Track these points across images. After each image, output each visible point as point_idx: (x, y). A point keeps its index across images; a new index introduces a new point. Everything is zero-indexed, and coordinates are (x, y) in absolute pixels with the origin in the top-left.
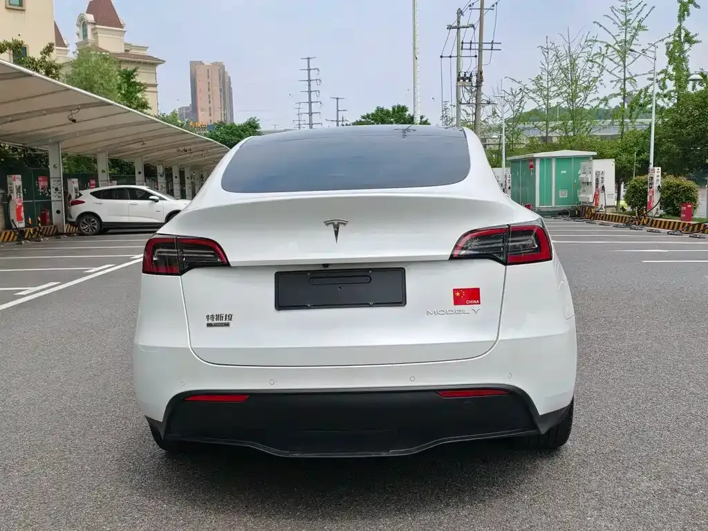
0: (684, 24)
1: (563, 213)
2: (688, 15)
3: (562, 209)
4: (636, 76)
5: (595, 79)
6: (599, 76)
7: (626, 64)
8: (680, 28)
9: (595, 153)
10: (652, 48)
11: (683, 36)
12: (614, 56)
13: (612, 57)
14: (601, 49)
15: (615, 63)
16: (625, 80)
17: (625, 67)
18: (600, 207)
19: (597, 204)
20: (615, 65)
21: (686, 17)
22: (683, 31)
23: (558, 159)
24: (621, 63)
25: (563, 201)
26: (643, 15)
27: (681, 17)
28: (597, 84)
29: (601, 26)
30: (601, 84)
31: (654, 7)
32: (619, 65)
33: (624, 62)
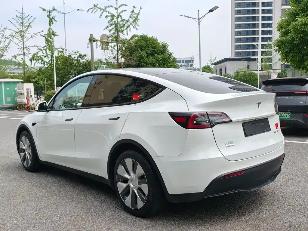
0: (51, 27)
1: (9, 108)
2: (53, 23)
3: (9, 106)
4: (28, 47)
5: (6, 47)
6: (8, 45)
7: (24, 41)
8: (50, 29)
9: (22, 81)
10: (35, 36)
11: (51, 32)
12: (19, 37)
13: (18, 38)
14: (12, 33)
15: (19, 40)
16: (24, 48)
17: (23, 42)
18: (30, 104)
19: (28, 103)
20: (19, 41)
21: (52, 24)
22: (51, 30)
23: (5, 83)
24: (22, 40)
25: (9, 102)
26: (30, 21)
27: (50, 25)
28: (7, 49)
29: (12, 23)
30: (9, 49)
31: (35, 18)
32: (21, 41)
33: (23, 40)
